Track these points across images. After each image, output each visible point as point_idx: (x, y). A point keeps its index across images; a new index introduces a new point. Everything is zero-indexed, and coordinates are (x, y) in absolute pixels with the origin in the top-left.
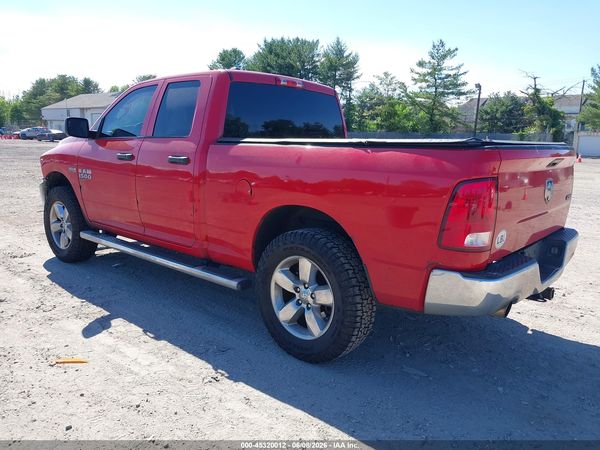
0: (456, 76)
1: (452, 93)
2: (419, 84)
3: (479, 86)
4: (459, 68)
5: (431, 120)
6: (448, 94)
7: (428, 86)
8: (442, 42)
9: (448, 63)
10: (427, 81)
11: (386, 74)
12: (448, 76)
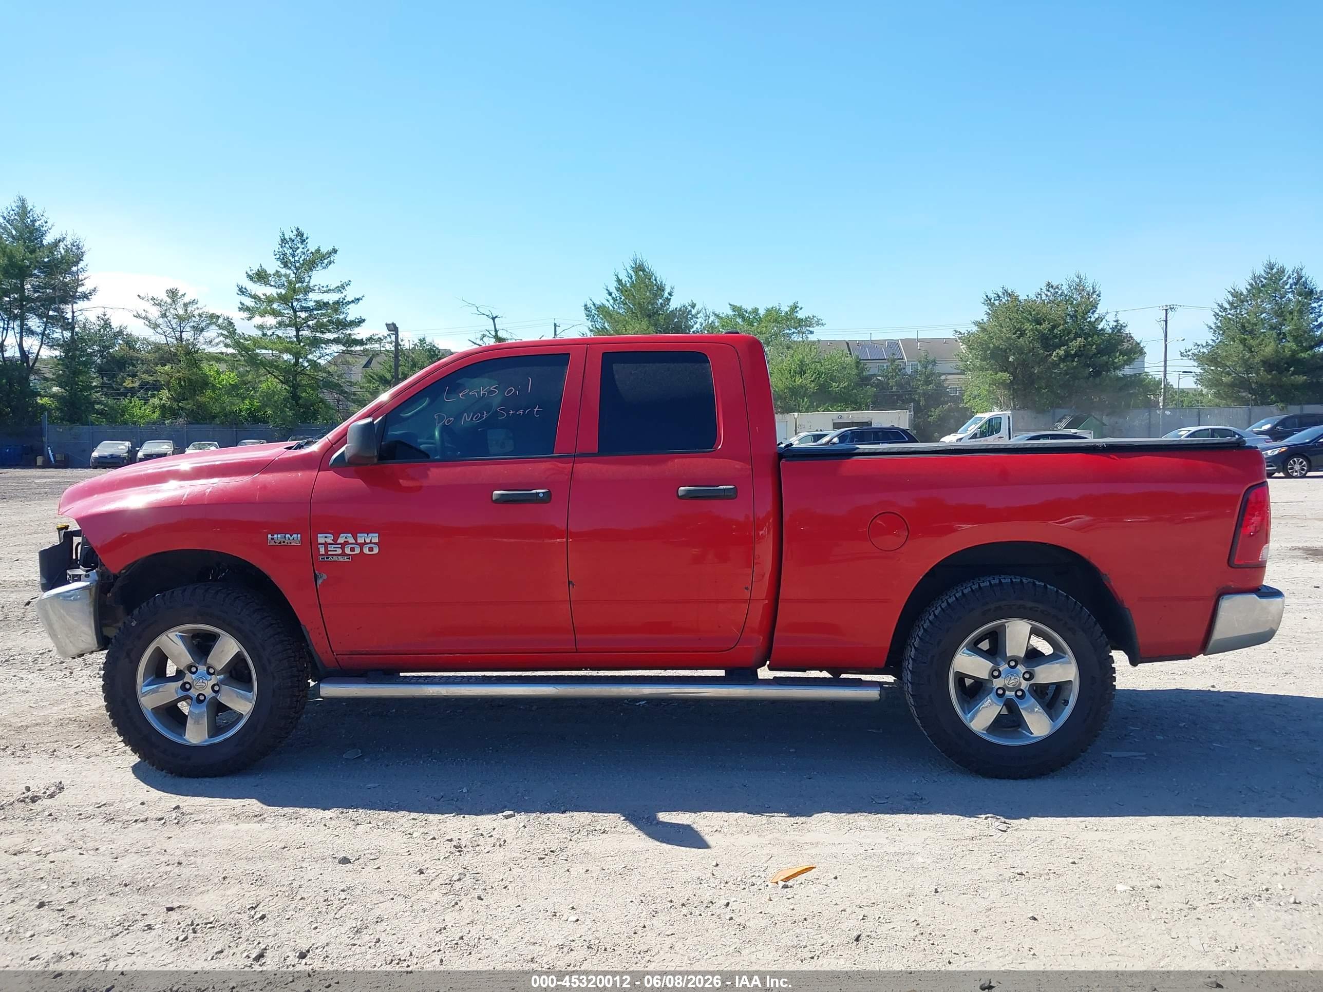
0: (337, 306)
1: (336, 341)
2: (258, 320)
3: (393, 328)
4: (341, 288)
5: (295, 397)
6: (328, 342)
7: (280, 324)
8: (300, 234)
9: (319, 277)
10: (275, 313)
11: (173, 294)
12: (321, 305)
